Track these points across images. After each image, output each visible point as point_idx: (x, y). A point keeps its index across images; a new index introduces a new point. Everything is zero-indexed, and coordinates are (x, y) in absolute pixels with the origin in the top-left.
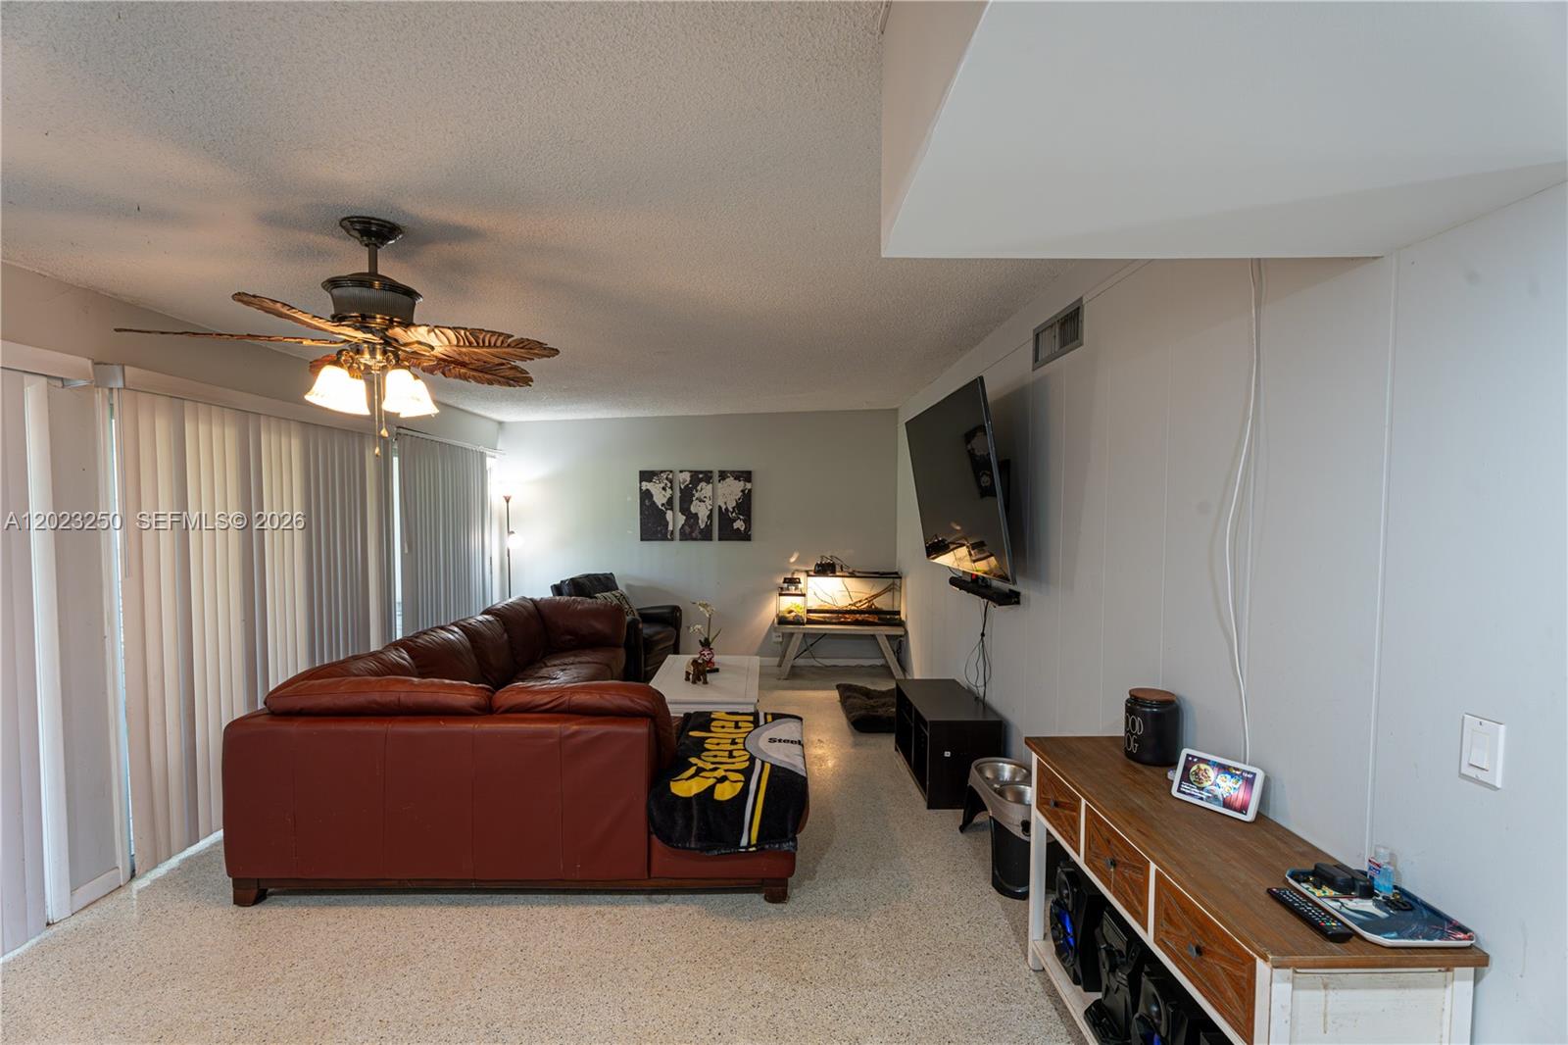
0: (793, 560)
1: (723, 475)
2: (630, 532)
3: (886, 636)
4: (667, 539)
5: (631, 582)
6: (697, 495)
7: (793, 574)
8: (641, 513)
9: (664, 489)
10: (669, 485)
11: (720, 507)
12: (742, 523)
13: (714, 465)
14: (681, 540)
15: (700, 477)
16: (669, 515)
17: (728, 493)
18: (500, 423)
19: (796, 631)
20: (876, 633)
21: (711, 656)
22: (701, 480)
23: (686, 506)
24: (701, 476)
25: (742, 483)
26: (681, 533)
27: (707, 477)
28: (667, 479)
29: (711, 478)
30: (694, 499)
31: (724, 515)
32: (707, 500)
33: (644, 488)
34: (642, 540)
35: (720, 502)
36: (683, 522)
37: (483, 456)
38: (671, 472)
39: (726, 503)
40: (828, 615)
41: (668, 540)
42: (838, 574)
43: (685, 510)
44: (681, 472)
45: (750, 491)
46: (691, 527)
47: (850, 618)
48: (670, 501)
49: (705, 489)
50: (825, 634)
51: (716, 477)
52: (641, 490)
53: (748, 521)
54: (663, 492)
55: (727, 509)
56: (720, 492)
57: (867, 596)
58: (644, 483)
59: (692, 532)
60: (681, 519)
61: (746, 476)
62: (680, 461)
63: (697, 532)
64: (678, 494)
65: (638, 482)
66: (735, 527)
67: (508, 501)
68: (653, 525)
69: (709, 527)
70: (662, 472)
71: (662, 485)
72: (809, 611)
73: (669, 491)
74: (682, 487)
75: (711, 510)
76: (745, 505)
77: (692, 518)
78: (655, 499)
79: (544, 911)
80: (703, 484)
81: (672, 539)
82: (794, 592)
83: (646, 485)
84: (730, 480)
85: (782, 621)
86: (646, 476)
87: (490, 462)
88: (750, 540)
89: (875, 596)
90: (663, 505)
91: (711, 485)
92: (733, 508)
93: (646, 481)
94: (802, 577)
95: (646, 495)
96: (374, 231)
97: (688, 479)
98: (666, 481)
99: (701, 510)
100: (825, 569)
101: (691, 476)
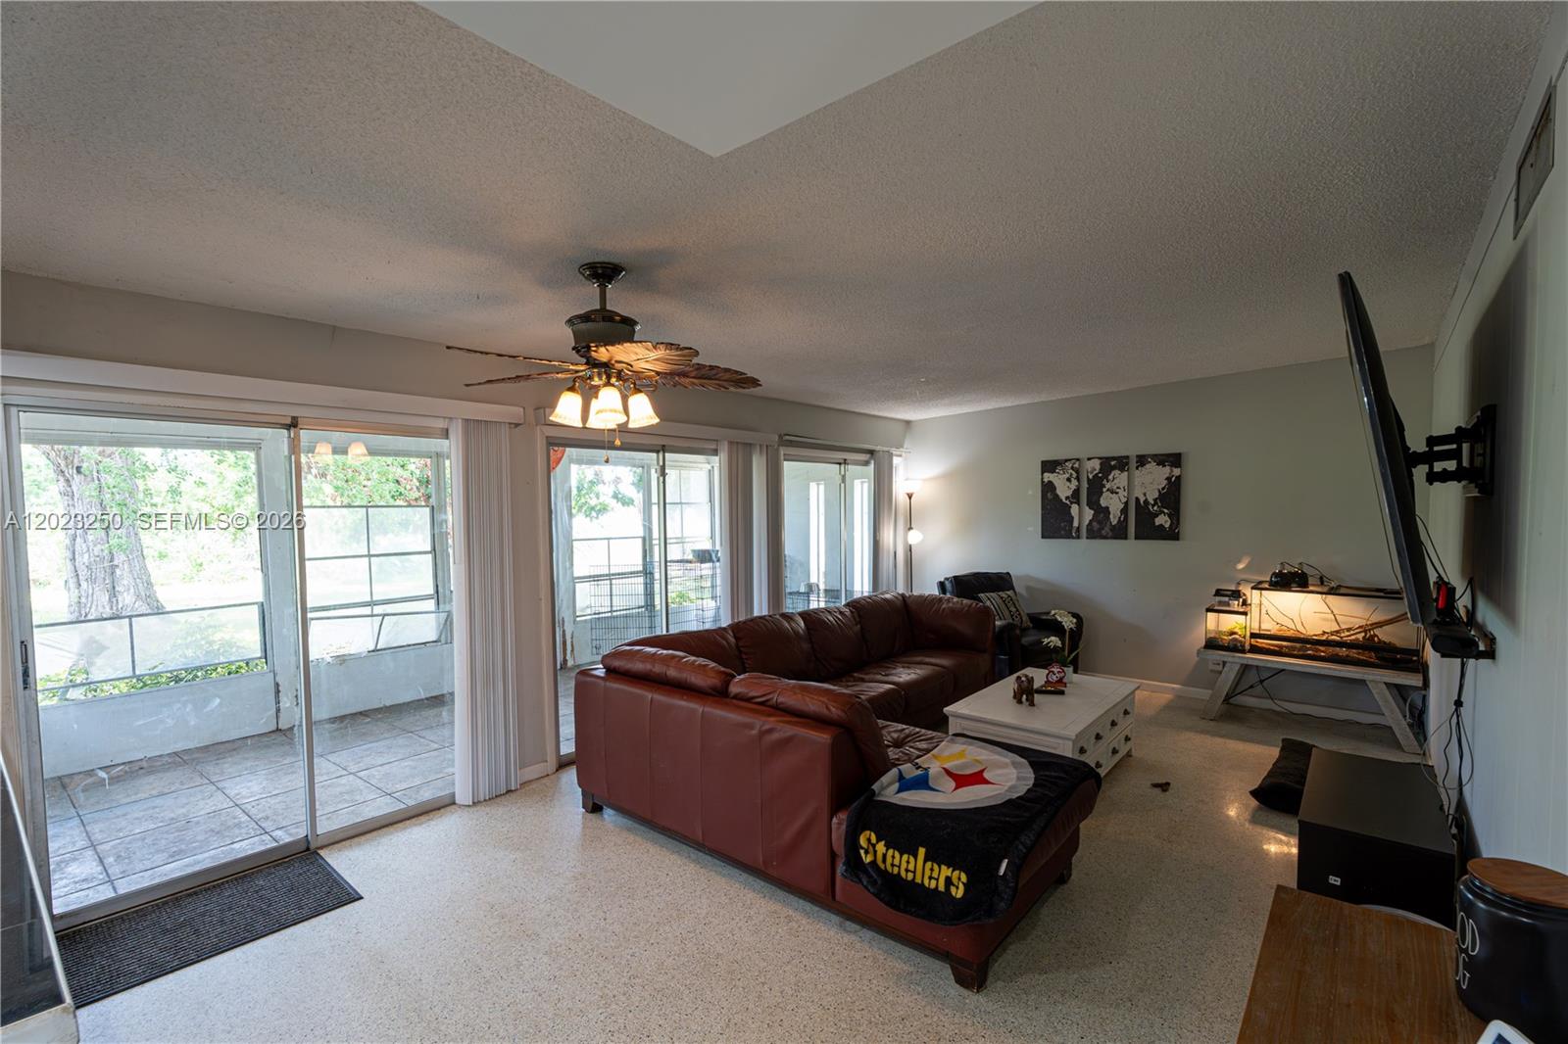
0: (1241, 566)
1: (1142, 461)
2: (1030, 529)
3: (1386, 683)
4: (1069, 536)
5: (1031, 584)
6: (1108, 486)
7: (1239, 584)
8: (1043, 508)
9: (1069, 480)
10: (1075, 475)
11: (1137, 499)
12: (1167, 518)
13: (1132, 450)
14: (1087, 538)
15: (1109, 465)
16: (1074, 509)
17: (1150, 482)
18: (908, 423)
19: (1230, 659)
20: (1366, 677)
21: (1063, 674)
22: (1114, 468)
23: (1095, 498)
24: (1113, 463)
25: (1168, 468)
26: (1087, 529)
27: (1122, 463)
28: (1072, 468)
29: (1127, 464)
30: (1104, 490)
31: (1142, 509)
32: (1120, 491)
33: (1046, 480)
34: (1043, 537)
35: (1138, 493)
36: (1091, 518)
37: (891, 455)
38: (1078, 460)
39: (1145, 495)
40: (1284, 643)
41: (1073, 538)
42: (1311, 588)
43: (1093, 503)
44: (1089, 459)
45: (1178, 478)
46: (1099, 522)
47: (1323, 651)
48: (1076, 494)
49: (1119, 479)
50: (1283, 670)
51: (1133, 463)
52: (1043, 482)
53: (1175, 515)
54: (1068, 484)
55: (1146, 502)
56: (1137, 481)
57: (1364, 623)
58: (1046, 474)
59: (1103, 528)
60: (1089, 514)
61: (1175, 460)
62: (1088, 446)
63: (1107, 529)
64: (1085, 485)
65: (1040, 473)
66: (1157, 524)
67: (910, 498)
68: (1055, 521)
69: (1122, 526)
70: (1066, 461)
71: (1067, 476)
72: (1253, 636)
73: (1075, 483)
74: (1091, 477)
75: (1126, 503)
76: (1171, 499)
77: (1102, 512)
78: (1058, 492)
79: (750, 895)
80: (1116, 472)
81: (1078, 537)
82: (1236, 609)
83: (1048, 477)
84: (1151, 466)
85: (1212, 644)
86: (1049, 466)
87: (896, 461)
88: (1178, 539)
89: (1379, 625)
90: (1067, 498)
91: (1126, 473)
92: (1155, 500)
93: (1049, 472)
94: (1246, 590)
95: (1048, 488)
96: (603, 272)
97: (1098, 467)
98: (1071, 471)
99: (1113, 503)
100: (1289, 580)
101: (1101, 464)
